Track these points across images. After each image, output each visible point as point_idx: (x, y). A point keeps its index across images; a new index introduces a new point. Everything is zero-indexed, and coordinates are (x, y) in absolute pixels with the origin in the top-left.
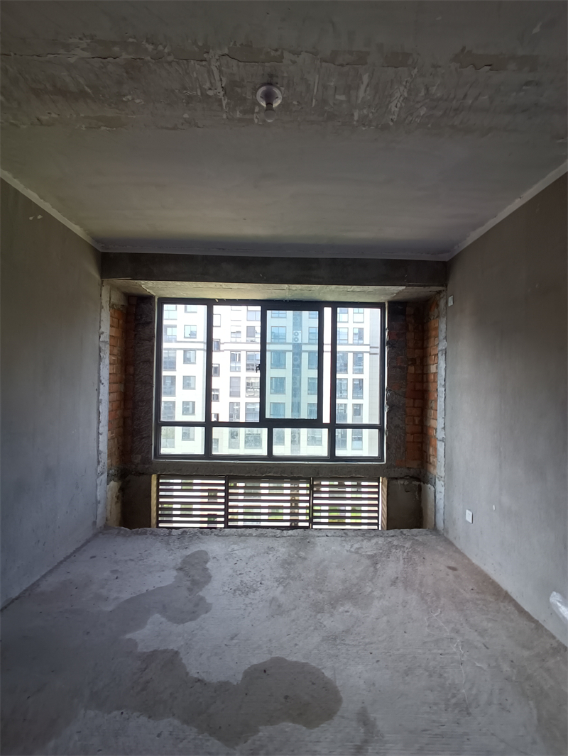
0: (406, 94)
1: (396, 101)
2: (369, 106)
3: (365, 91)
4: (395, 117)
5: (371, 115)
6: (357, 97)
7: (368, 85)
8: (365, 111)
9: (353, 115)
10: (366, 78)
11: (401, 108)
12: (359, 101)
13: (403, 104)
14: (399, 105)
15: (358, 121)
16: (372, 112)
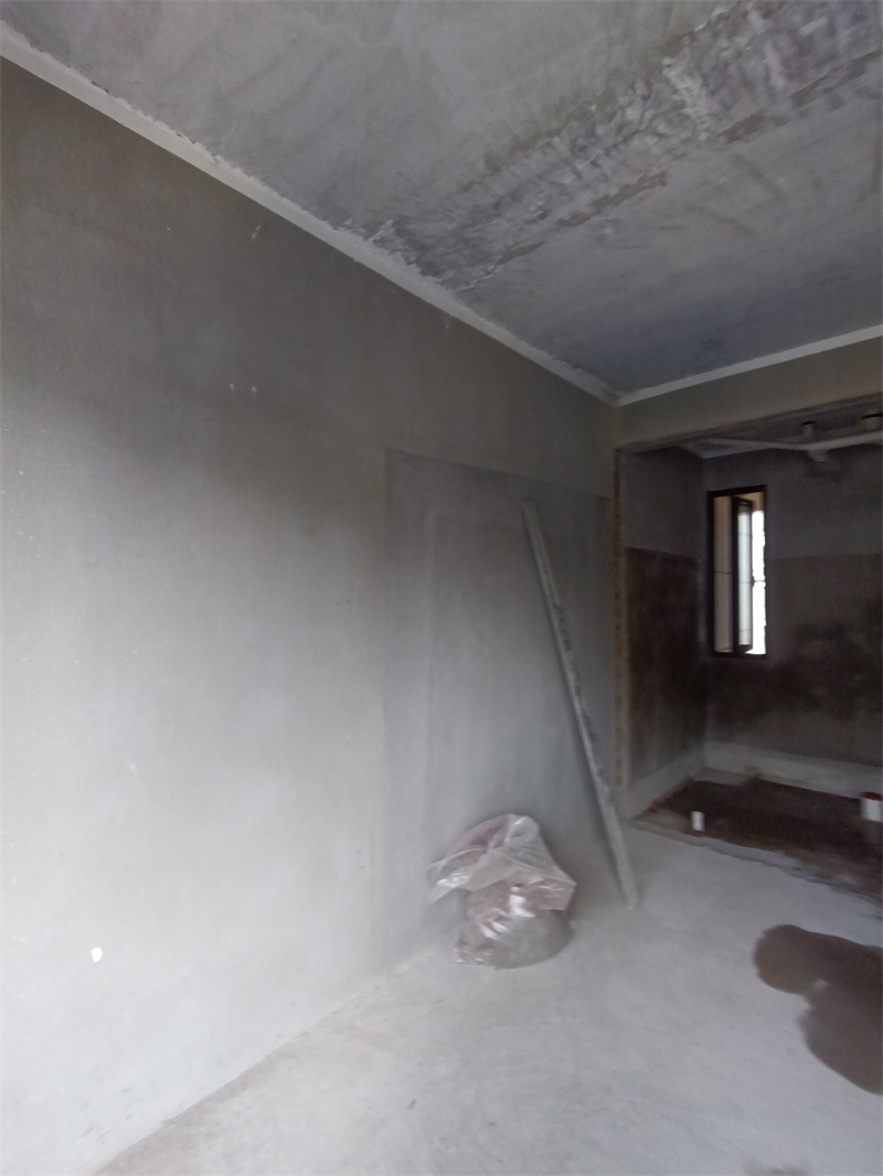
0: (688, 111)
1: (695, 92)
2: (739, 54)
3: (767, 68)
4: (672, 74)
5: (723, 42)
6: (777, 48)
7: (767, 78)
8: (742, 41)
9: (767, 15)
10: (778, 81)
11: (676, 91)
12: (768, 47)
13: (676, 98)
14: (684, 93)
15: (745, 15)
16: (726, 49)
